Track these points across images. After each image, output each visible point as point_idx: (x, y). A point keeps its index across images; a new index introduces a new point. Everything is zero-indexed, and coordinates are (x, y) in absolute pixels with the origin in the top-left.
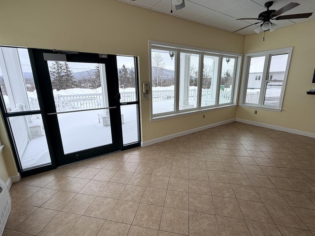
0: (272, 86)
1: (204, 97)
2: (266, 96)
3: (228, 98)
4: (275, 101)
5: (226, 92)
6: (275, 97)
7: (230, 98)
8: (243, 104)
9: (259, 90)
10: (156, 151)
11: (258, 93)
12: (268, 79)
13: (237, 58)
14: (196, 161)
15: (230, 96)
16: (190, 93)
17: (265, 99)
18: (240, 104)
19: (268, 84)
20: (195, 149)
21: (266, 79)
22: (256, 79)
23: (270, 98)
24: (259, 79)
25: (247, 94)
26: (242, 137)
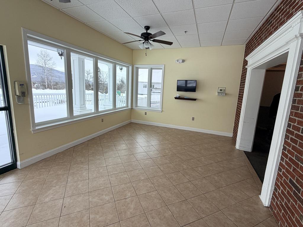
0: (155, 93)
1: (102, 102)
2: (151, 100)
3: (123, 103)
4: (157, 104)
5: (122, 97)
6: (157, 101)
7: (125, 103)
8: (136, 107)
9: (146, 96)
10: (44, 169)
11: (146, 98)
12: (152, 87)
13: (128, 67)
14: (97, 169)
15: (125, 100)
16: (87, 97)
17: (151, 102)
18: (134, 107)
19: (152, 91)
20: (96, 156)
21: (150, 87)
22: (144, 87)
23: (154, 102)
24: (146, 87)
25: (138, 98)
26: (137, 136)
